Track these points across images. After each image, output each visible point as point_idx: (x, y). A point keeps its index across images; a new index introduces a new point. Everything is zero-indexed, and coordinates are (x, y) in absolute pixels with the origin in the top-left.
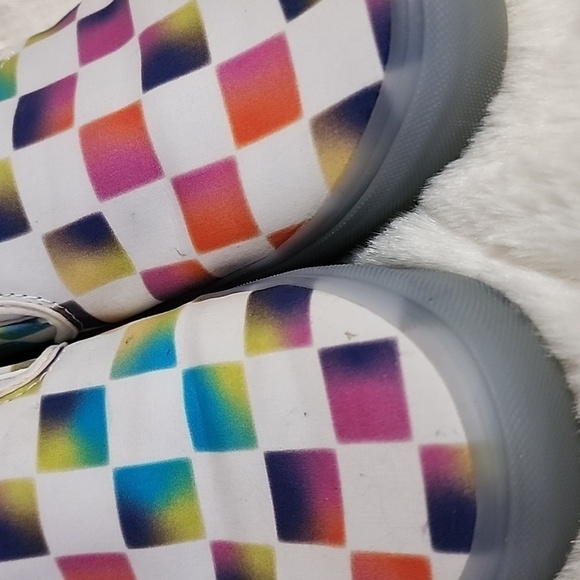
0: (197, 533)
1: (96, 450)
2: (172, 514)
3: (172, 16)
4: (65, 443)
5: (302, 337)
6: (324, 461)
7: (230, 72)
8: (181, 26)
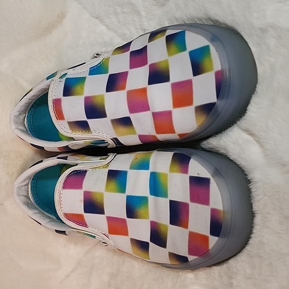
0: (147, 217)
1: (122, 189)
2: (141, 211)
3: (160, 62)
4: (113, 185)
5: (185, 171)
6: (186, 206)
7: (175, 86)
8: (163, 66)
